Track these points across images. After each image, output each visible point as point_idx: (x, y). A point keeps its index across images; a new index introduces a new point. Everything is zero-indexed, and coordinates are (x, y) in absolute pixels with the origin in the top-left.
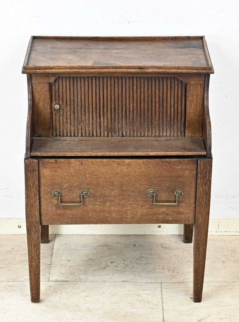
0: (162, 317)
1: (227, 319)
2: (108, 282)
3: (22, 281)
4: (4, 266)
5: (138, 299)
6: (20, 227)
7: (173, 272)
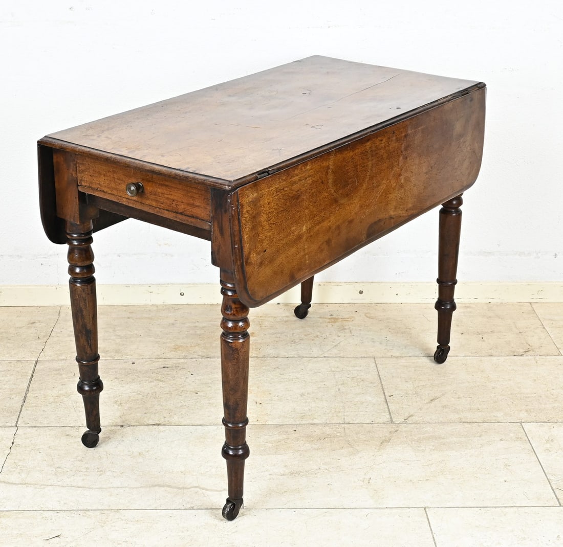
0: (384, 397)
1: (466, 397)
2: (306, 357)
3: (195, 358)
4: (168, 340)
5: (348, 376)
6: (183, 295)
7: (386, 346)
